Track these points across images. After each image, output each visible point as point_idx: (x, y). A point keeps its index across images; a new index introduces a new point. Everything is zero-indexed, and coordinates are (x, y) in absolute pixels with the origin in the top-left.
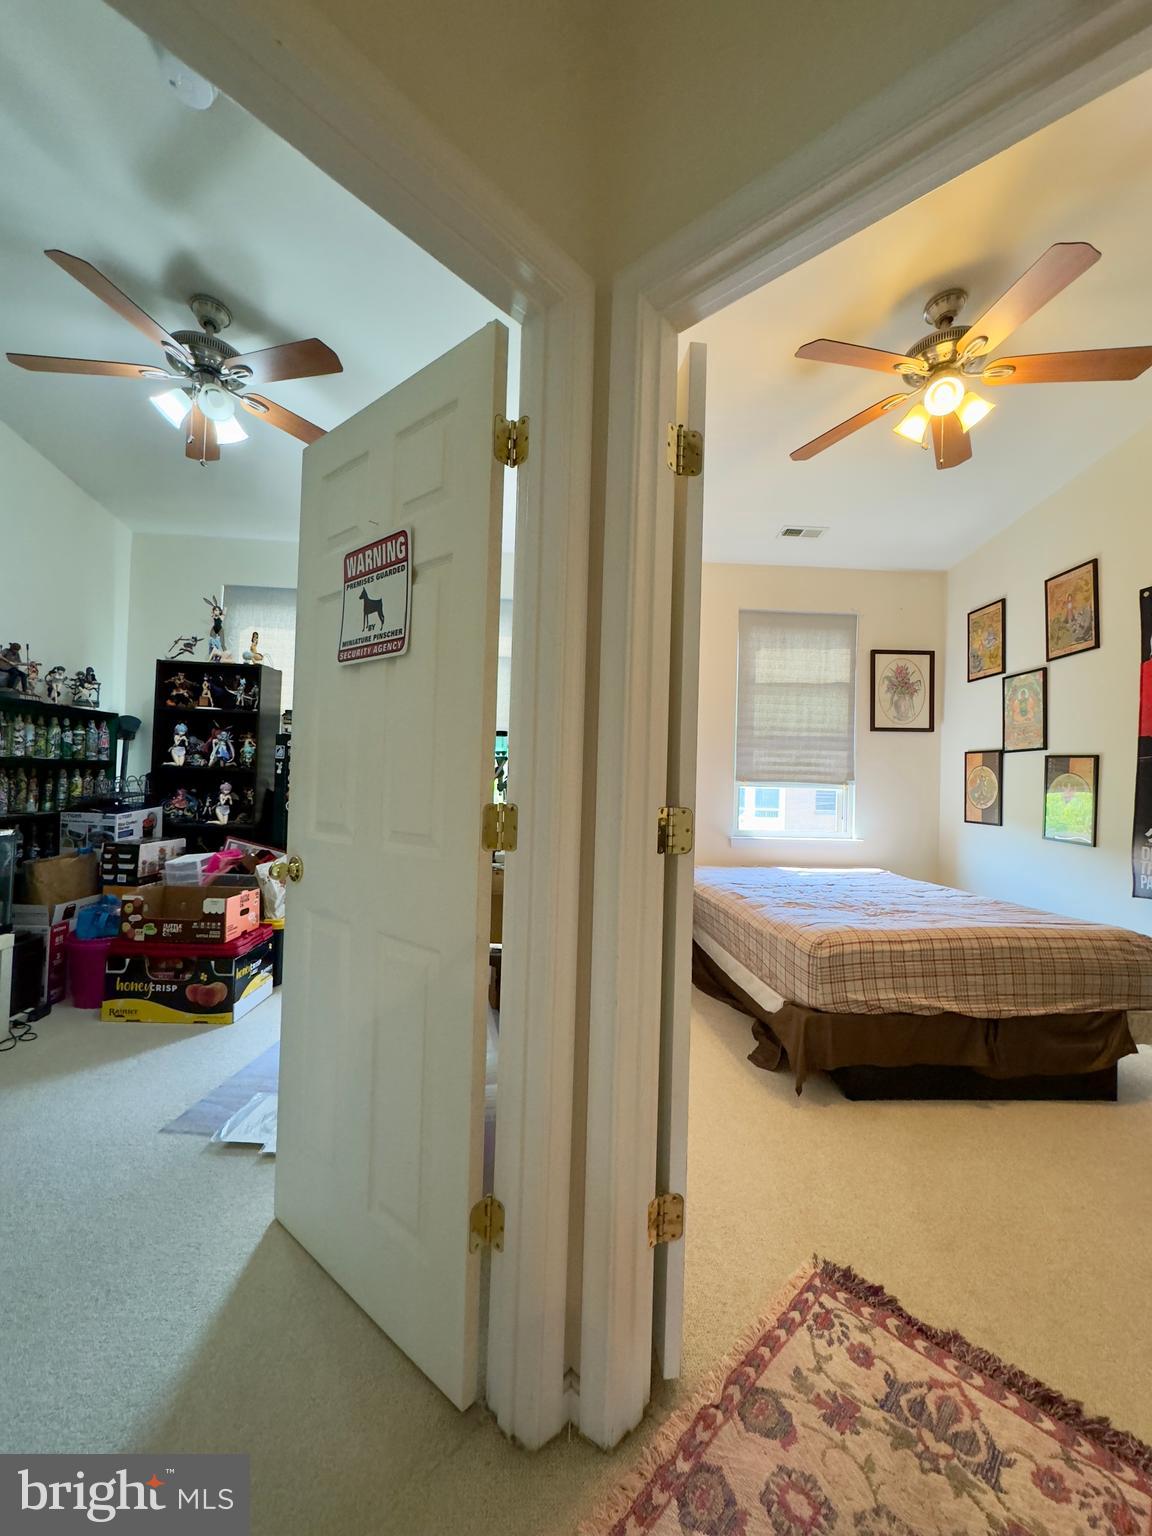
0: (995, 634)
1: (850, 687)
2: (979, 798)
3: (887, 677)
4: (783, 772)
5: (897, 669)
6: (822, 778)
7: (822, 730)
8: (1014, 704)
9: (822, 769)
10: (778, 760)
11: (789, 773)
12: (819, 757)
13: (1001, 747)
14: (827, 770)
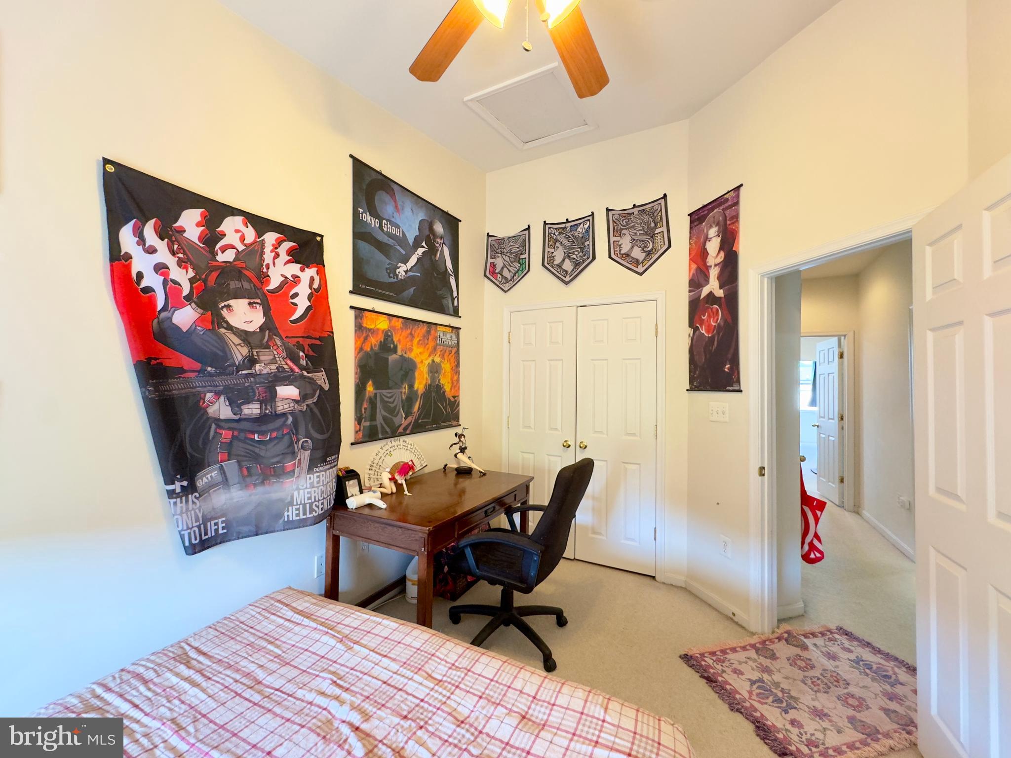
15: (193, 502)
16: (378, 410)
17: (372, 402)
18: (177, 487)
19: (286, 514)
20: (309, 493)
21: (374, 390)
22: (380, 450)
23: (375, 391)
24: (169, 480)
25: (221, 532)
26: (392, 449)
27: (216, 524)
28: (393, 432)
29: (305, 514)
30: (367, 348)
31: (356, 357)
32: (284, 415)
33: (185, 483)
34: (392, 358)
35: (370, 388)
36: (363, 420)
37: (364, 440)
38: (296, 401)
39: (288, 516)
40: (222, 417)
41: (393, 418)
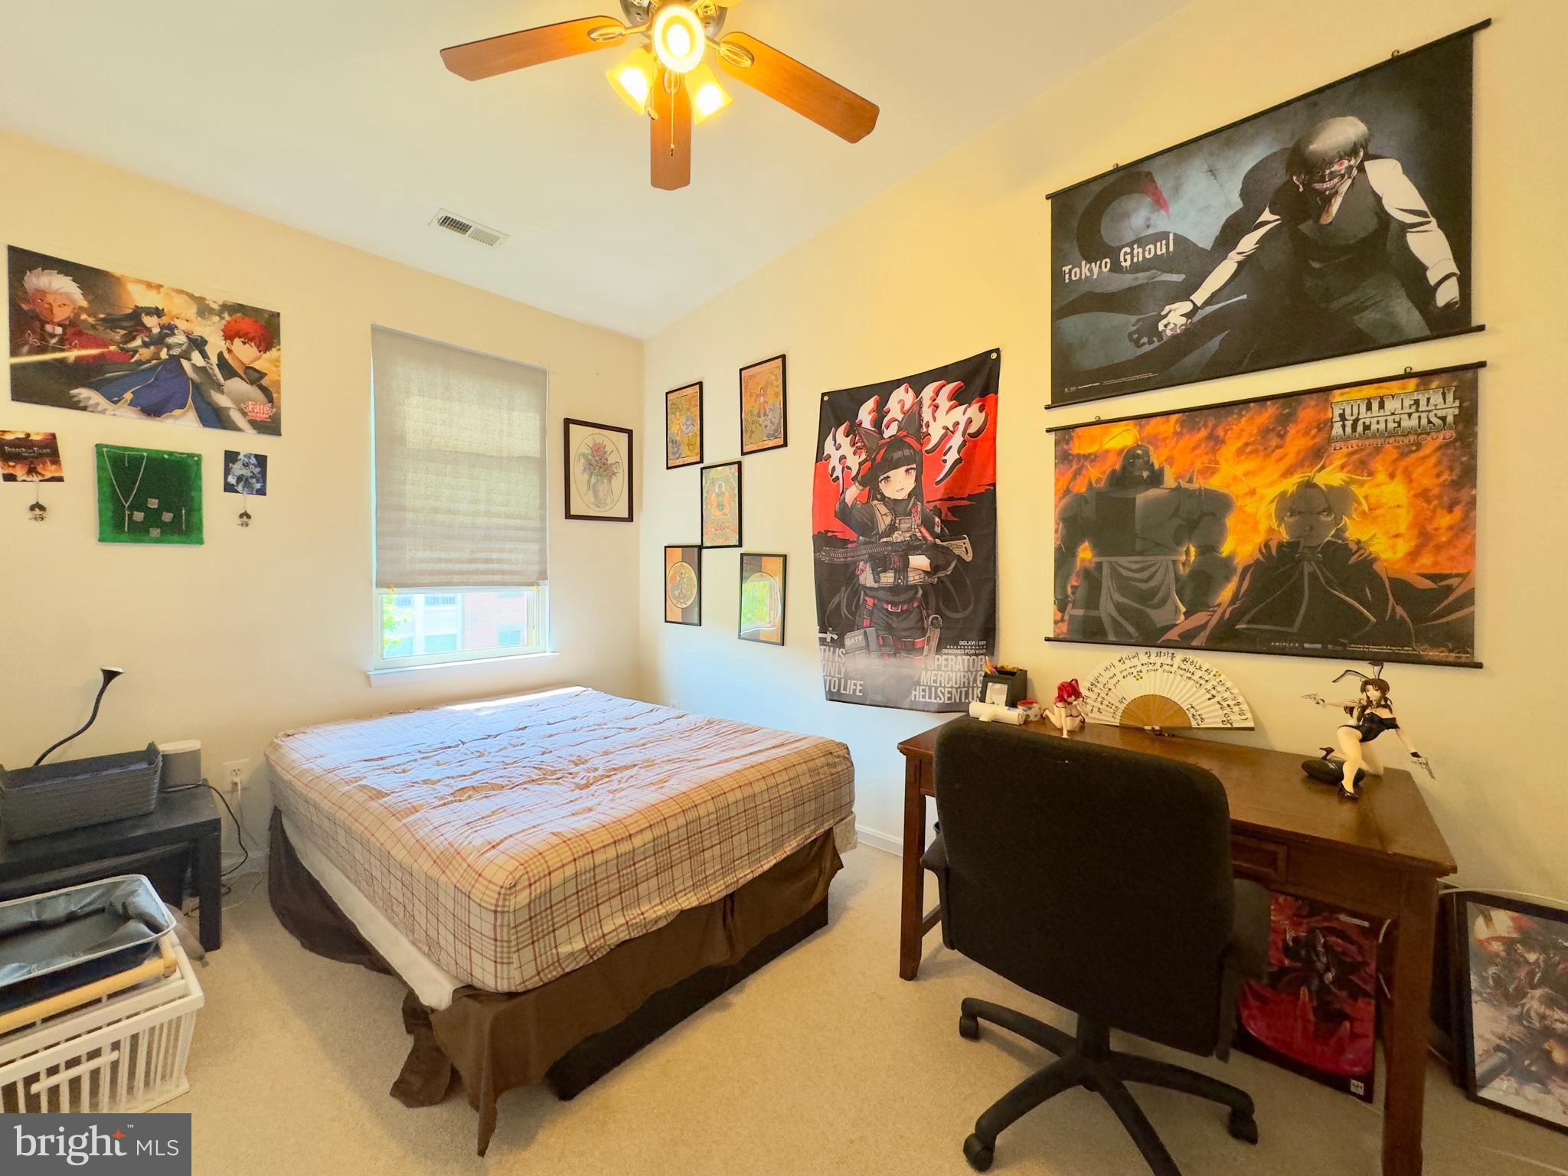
0: (694, 420)
1: (541, 463)
2: (679, 597)
3: (584, 455)
4: (452, 573)
5: (594, 446)
6: (507, 578)
7: (508, 516)
8: (711, 497)
9: (506, 567)
10: (444, 555)
11: (462, 573)
12: (502, 550)
13: (699, 543)
14: (514, 568)
15: (839, 656)
16: (1104, 592)
17: (1093, 580)
18: (828, 636)
19: (913, 693)
20: (936, 675)
21: (1095, 555)
22: (1116, 663)
23: (1098, 559)
24: (823, 630)
25: (858, 694)
26: (1145, 668)
27: (855, 685)
28: (1151, 637)
29: (930, 698)
30: (1081, 487)
31: (1056, 506)
32: (914, 587)
33: (835, 637)
34: (1144, 497)
35: (1085, 553)
36: (1070, 606)
37: (1073, 638)
38: (926, 572)
39: (915, 695)
40: (868, 585)
41: (1149, 611)
